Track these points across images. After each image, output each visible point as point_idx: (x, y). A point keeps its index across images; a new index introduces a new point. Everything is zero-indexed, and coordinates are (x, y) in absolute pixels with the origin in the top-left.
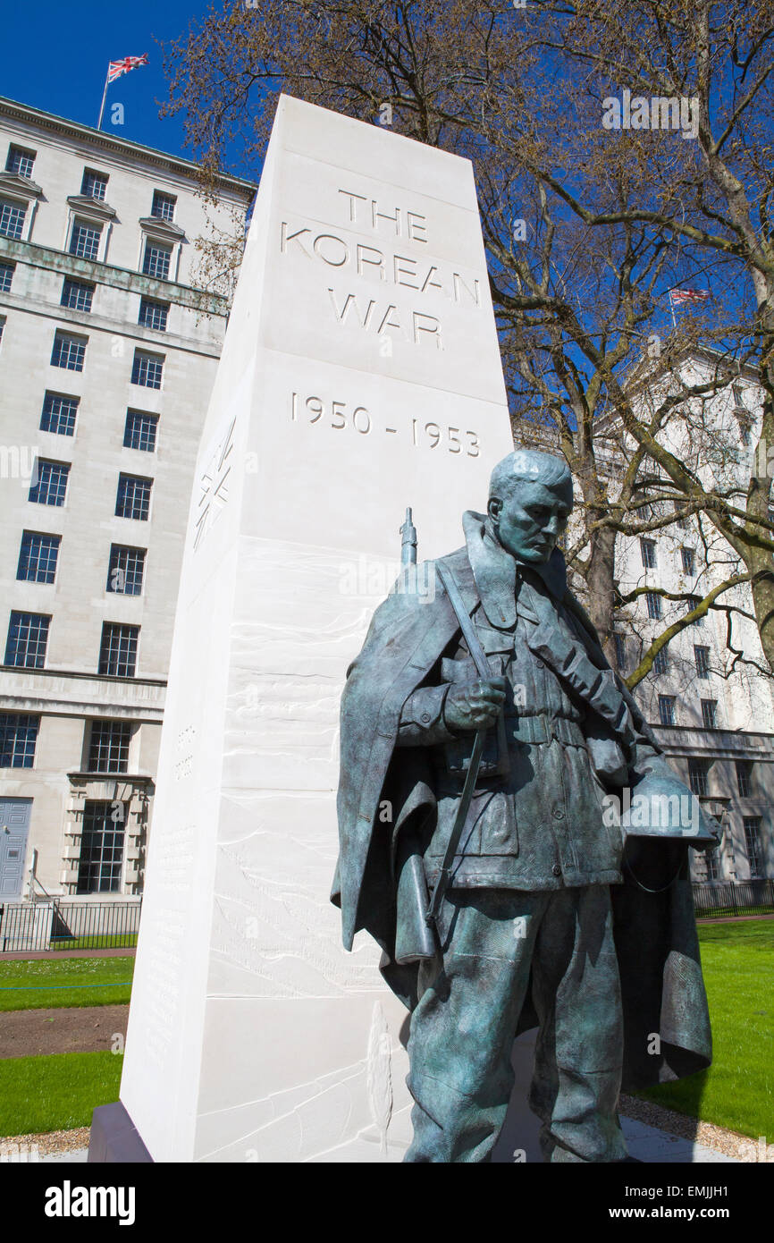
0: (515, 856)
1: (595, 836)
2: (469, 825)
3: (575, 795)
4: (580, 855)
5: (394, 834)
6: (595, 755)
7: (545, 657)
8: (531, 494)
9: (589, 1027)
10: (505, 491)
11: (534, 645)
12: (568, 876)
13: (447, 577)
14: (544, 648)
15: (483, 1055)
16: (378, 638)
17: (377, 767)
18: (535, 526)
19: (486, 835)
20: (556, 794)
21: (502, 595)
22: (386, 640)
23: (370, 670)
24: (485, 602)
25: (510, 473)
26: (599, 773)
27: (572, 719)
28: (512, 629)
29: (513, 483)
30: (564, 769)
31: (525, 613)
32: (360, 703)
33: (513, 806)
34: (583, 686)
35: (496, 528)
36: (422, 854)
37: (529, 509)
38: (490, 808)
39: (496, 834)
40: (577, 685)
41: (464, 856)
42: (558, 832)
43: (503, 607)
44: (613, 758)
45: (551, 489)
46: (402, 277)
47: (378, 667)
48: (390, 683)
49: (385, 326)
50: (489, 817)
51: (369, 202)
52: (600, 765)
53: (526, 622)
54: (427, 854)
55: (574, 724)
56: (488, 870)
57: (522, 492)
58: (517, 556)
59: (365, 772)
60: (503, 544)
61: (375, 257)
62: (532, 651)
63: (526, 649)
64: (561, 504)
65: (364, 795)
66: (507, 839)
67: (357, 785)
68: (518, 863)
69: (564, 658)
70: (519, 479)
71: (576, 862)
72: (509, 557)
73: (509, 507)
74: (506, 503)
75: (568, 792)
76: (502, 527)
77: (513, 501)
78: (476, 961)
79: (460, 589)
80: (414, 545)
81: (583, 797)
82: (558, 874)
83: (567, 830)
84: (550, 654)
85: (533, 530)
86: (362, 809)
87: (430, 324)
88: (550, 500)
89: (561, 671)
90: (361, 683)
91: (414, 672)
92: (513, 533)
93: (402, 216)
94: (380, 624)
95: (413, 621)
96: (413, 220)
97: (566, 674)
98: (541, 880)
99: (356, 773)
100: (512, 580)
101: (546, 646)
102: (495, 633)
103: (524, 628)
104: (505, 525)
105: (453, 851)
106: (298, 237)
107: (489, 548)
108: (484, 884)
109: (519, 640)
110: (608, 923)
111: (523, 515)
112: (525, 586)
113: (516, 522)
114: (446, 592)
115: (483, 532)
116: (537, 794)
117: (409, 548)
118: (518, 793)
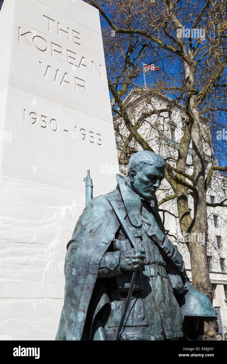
0: (147, 326)
1: (175, 317)
2: (127, 314)
3: (168, 299)
4: (170, 325)
5: (94, 317)
6: (172, 281)
7: (154, 239)
8: (150, 170)
10: (138, 167)
11: (150, 234)
12: (167, 334)
13: (113, 203)
14: (154, 236)
16: (84, 229)
17: (88, 287)
18: (151, 184)
19: (135, 317)
20: (161, 299)
21: (135, 212)
22: (88, 230)
23: (82, 243)
24: (129, 215)
25: (141, 160)
26: (173, 289)
27: (164, 266)
28: (140, 227)
29: (142, 165)
30: (163, 288)
31: (145, 220)
32: (79, 258)
33: (144, 303)
34: (169, 252)
35: (132, 183)
36: (104, 327)
37: (148, 176)
38: (136, 305)
39: (139, 316)
40: (167, 252)
41: (125, 327)
42: (162, 315)
43: (136, 217)
44: (179, 283)
45: (158, 168)
46: (70, 60)
47: (86, 242)
48: (93, 250)
49: (63, 82)
50: (136, 309)
51: (56, 23)
52: (174, 286)
53: (145, 224)
54: (106, 327)
55: (164, 268)
56: (136, 333)
57: (146, 169)
58: (141, 195)
59: (82, 290)
60: (134, 189)
61: (59, 49)
62: (150, 237)
63: (146, 236)
64: (161, 175)
65: (82, 300)
66: (144, 318)
67: (78, 295)
68: (148, 329)
69: (162, 240)
70: (145, 163)
71: (169, 328)
72: (138, 196)
73: (139, 174)
74: (138, 173)
75: (165, 297)
76: (135, 183)
77: (142, 172)
79: (119, 209)
80: (92, 187)
81: (170, 300)
82: (163, 333)
83: (165, 314)
84: (157, 238)
85: (149, 185)
86: (80, 307)
87: (82, 83)
88: (158, 173)
89: (161, 246)
90: (79, 249)
91: (103, 245)
92: (140, 186)
93: (70, 31)
94: (84, 223)
95: (100, 222)
96: (75, 34)
97: (162, 247)
98: (157, 336)
99: (77, 291)
100: (140, 206)
101: (155, 235)
102: (134, 229)
103: (145, 227)
104: (137, 182)
105: (122, 326)
106: (26, 35)
107: (130, 192)
108: (135, 339)
109: (143, 232)
111: (145, 179)
112: (143, 208)
113: (142, 181)
114: (113, 210)
115: (126, 183)
116: (153, 298)
117: (90, 188)
118: (146, 298)
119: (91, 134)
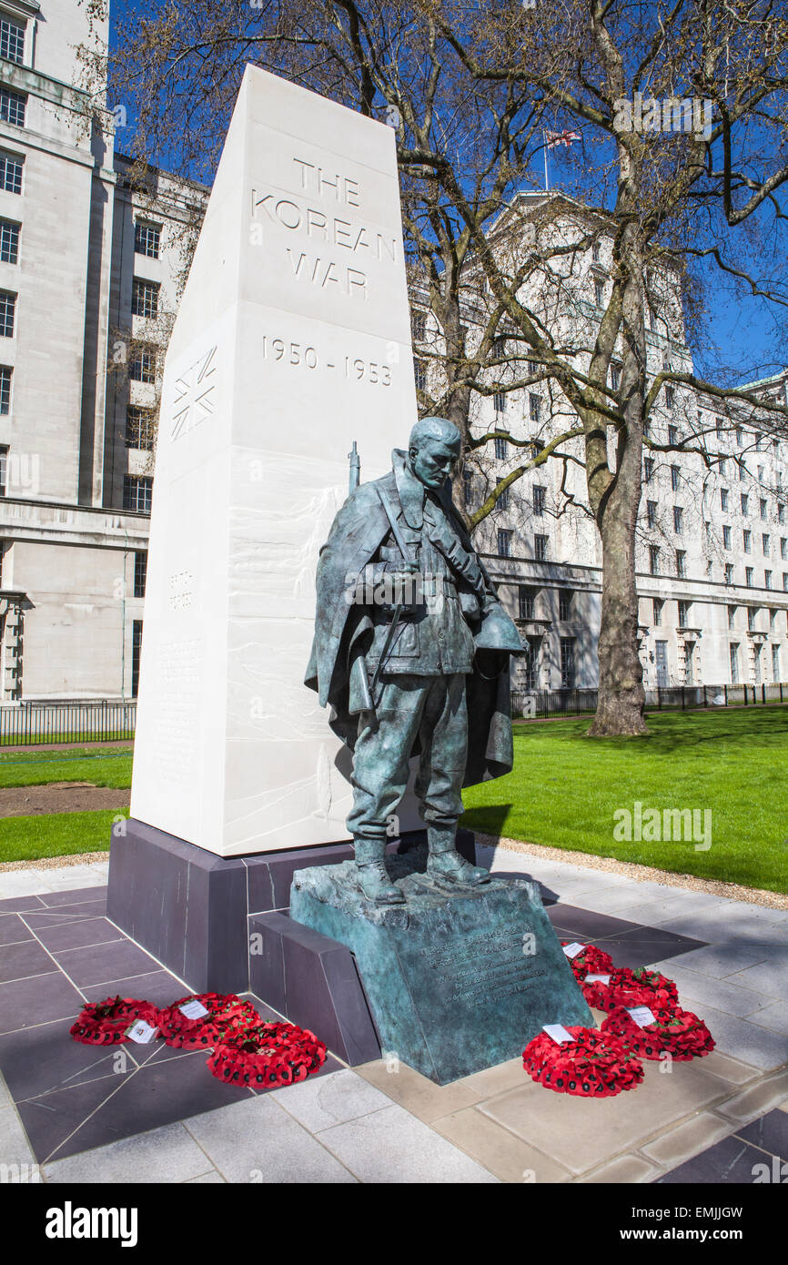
0: (418, 657)
1: (460, 648)
2: (393, 641)
3: (451, 625)
4: (452, 657)
5: (351, 644)
6: (462, 602)
7: (439, 546)
8: (437, 448)
9: (450, 748)
10: (420, 443)
11: (433, 539)
12: (445, 668)
13: (383, 495)
14: (439, 541)
15: (396, 759)
16: (341, 531)
17: (343, 608)
18: (438, 467)
19: (403, 646)
20: (441, 625)
21: (414, 508)
22: (347, 533)
23: (338, 551)
24: (405, 512)
25: (425, 433)
26: (463, 612)
27: (451, 582)
28: (420, 529)
29: (426, 440)
30: (446, 611)
31: (428, 519)
32: (333, 571)
33: (417, 630)
34: (459, 564)
35: (413, 465)
36: (365, 656)
37: (434, 457)
38: (405, 631)
39: (408, 645)
40: (455, 563)
41: (390, 657)
42: (441, 645)
43: (415, 515)
44: (472, 605)
45: (449, 446)
46: (340, 238)
47: (343, 549)
48: (351, 560)
49: (327, 281)
50: (405, 636)
51: (316, 169)
52: (465, 608)
53: (429, 525)
54: (368, 656)
55: (452, 585)
56: (403, 664)
57: (431, 446)
58: (425, 483)
59: (336, 610)
60: (415, 474)
61: (320, 220)
62: (432, 542)
63: (428, 542)
64: (454, 455)
65: (335, 623)
66: (414, 648)
67: (331, 617)
68: (419, 661)
69: (449, 547)
70: (430, 438)
71: (450, 661)
72: (420, 483)
73: (422, 454)
74: (420, 451)
75: (447, 623)
76: (417, 465)
77: (426, 451)
78: (394, 712)
79: (391, 503)
80: (359, 468)
81: (455, 627)
82: (440, 667)
83: (446, 644)
84: (442, 545)
85: (436, 469)
86: (333, 631)
87: (359, 278)
88: (448, 453)
89: (447, 555)
90: (333, 558)
91: (365, 554)
92: (423, 470)
93: (340, 182)
94: (342, 522)
95: (363, 522)
96: (349, 186)
97: (450, 557)
98: (431, 670)
99: (330, 611)
100: (421, 499)
101: (439, 540)
102: (411, 531)
103: (427, 528)
104: (419, 464)
105: (385, 655)
106: (264, 202)
107: (408, 478)
108: (401, 672)
109: (424, 535)
110: (464, 694)
111: (430, 460)
112: (428, 501)
113: (425, 463)
114: (382, 504)
115: (405, 466)
116: (431, 624)
117: (355, 469)
118: (421, 623)
119: (373, 368)
